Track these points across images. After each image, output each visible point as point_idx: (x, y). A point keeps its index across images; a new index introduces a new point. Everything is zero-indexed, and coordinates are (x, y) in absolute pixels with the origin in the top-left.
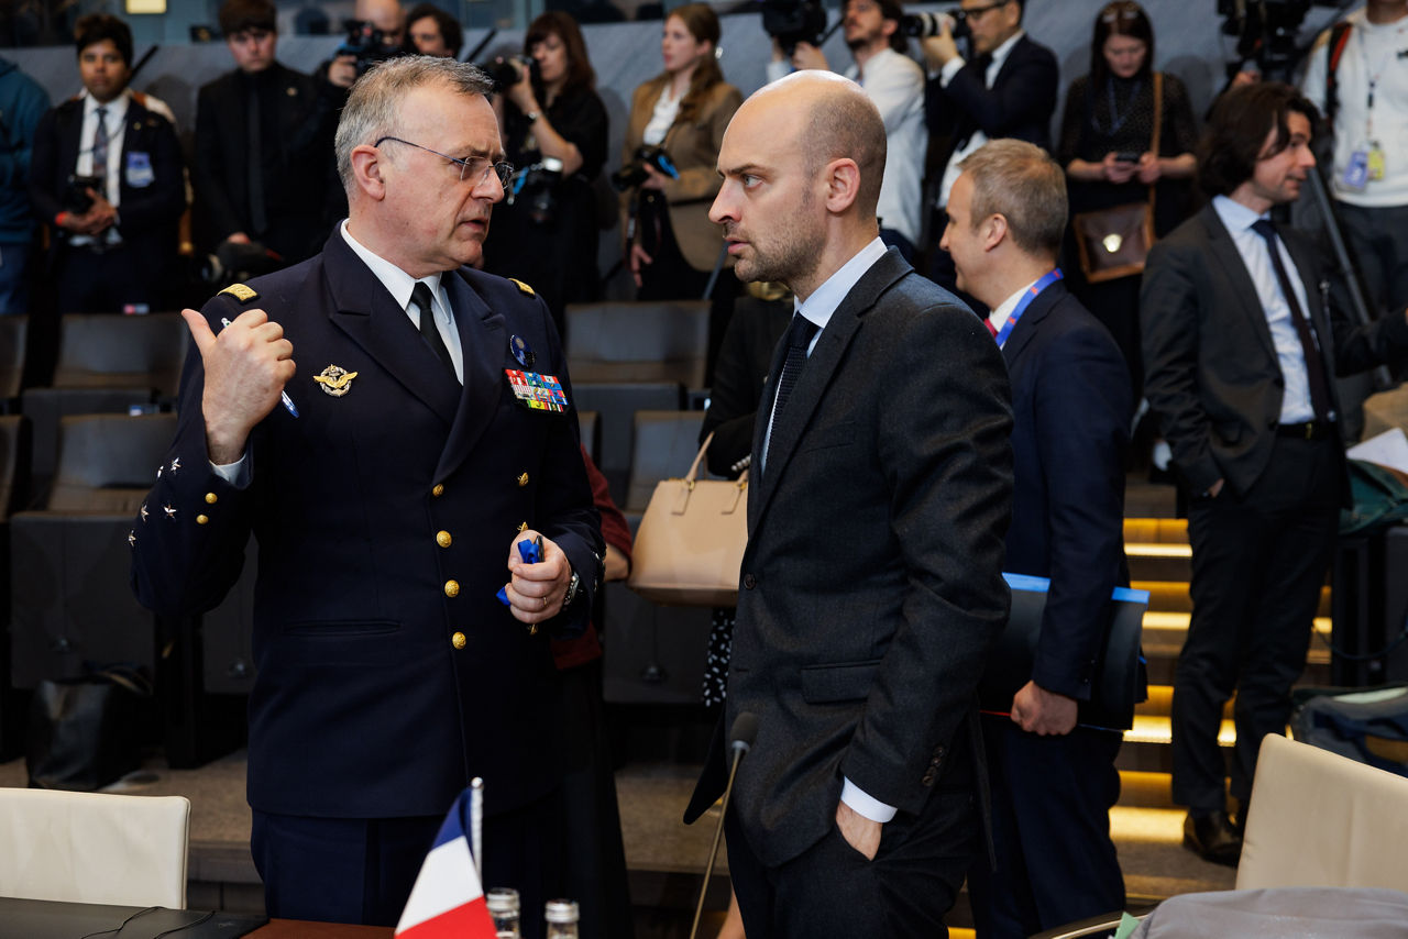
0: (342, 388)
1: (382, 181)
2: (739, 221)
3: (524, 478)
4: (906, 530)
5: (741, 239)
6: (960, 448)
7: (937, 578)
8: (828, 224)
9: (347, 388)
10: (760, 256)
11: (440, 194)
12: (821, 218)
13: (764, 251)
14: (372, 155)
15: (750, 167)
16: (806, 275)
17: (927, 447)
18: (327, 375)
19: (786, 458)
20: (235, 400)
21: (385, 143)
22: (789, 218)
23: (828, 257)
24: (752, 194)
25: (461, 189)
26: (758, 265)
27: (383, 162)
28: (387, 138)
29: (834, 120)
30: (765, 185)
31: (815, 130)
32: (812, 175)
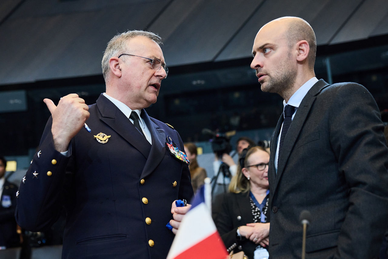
0: (105, 141)
1: (120, 70)
2: (262, 67)
3: (175, 183)
4: (347, 167)
5: (264, 73)
6: (366, 133)
7: (364, 184)
8: (297, 67)
9: (107, 141)
10: (272, 79)
11: (143, 73)
12: (295, 63)
13: (273, 76)
14: (117, 61)
15: (266, 44)
16: (289, 88)
17: (353, 133)
18: (99, 135)
19: (289, 153)
20: (66, 124)
21: (122, 56)
22: (283, 63)
23: (298, 80)
24: (268, 56)
25: (151, 72)
26: (271, 83)
27: (121, 63)
28: (123, 54)
29: (298, 28)
30: (273, 51)
31: (291, 31)
32: (291, 47)
